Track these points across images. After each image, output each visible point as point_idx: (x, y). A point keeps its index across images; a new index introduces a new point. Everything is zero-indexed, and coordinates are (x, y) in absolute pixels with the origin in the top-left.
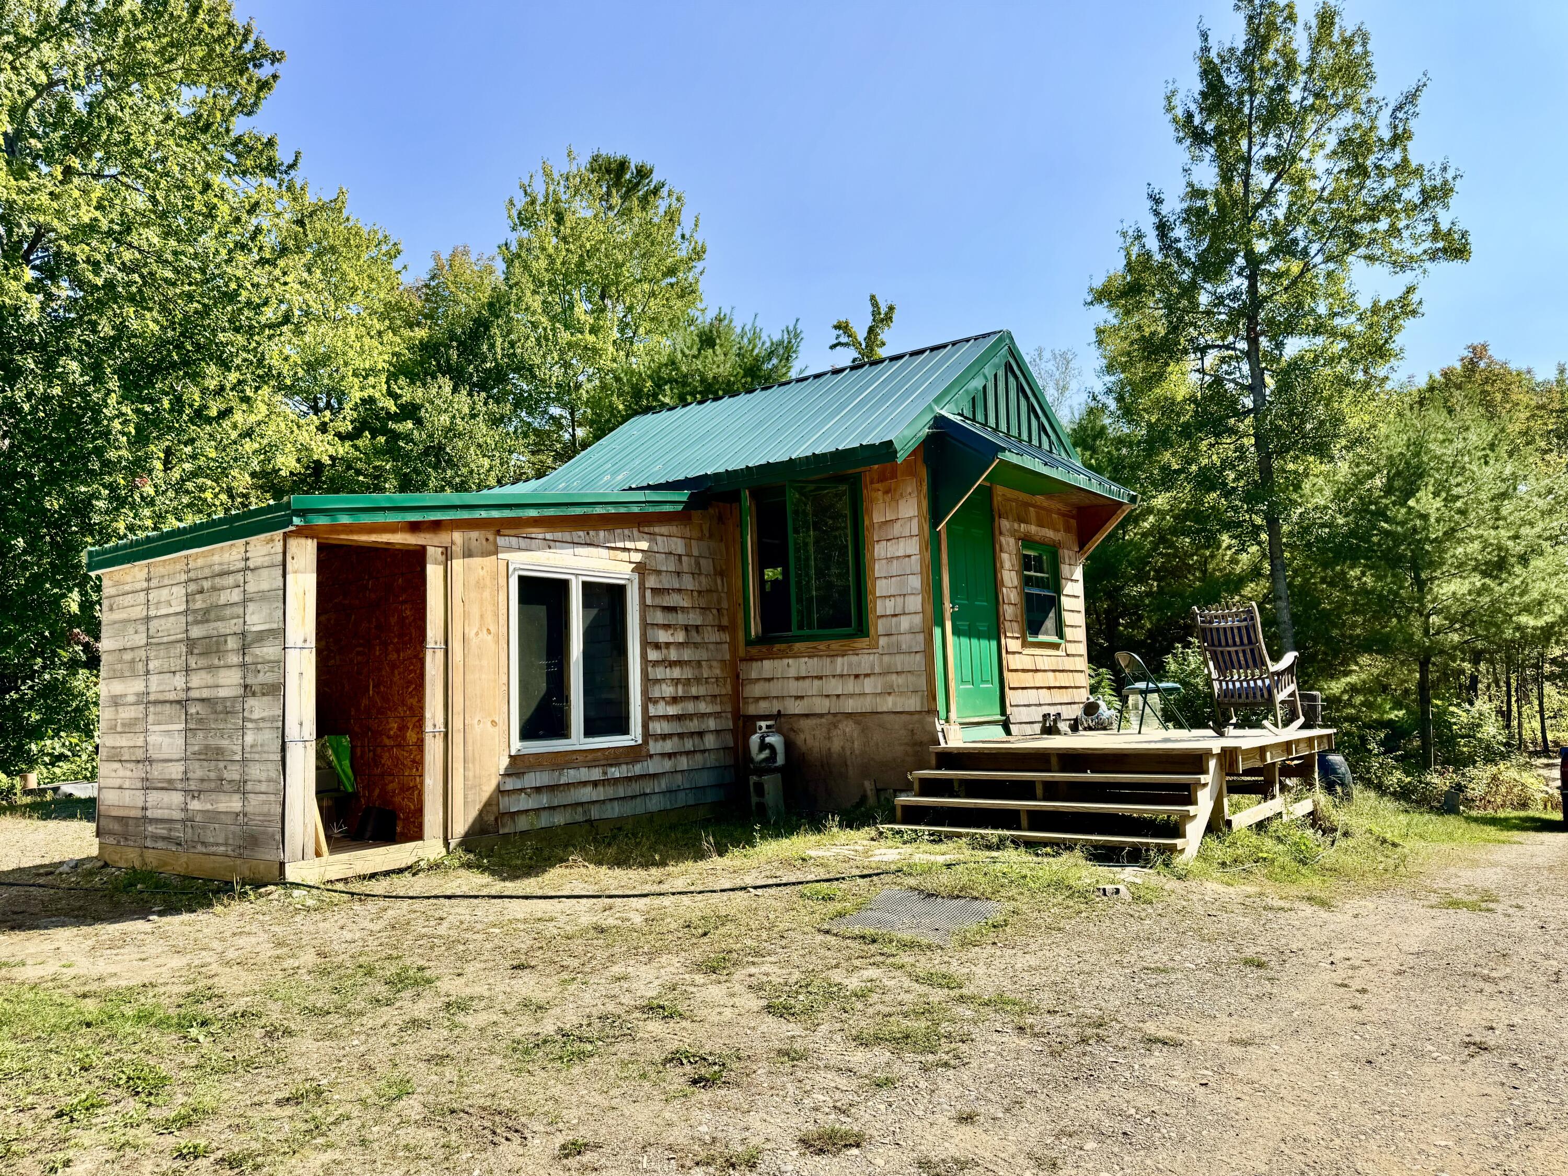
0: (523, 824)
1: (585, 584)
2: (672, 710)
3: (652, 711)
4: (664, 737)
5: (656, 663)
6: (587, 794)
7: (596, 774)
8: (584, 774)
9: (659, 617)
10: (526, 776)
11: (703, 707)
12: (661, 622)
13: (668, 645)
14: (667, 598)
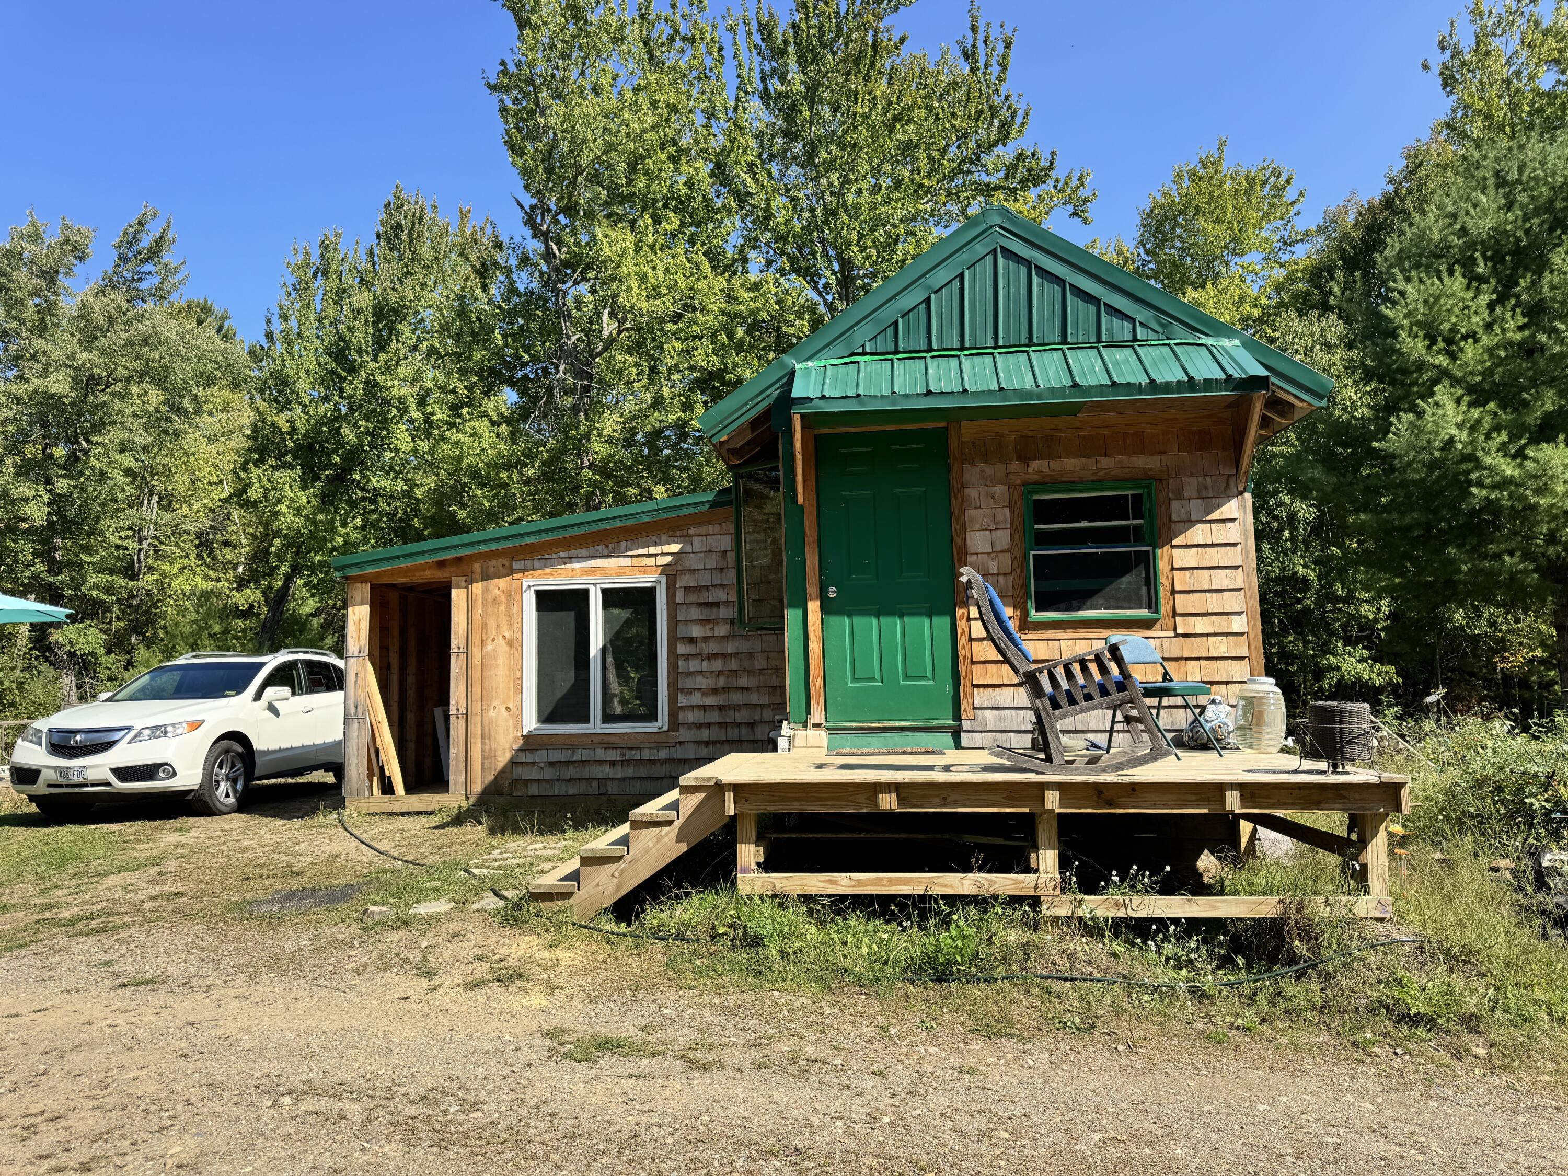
0: (534, 790)
1: (604, 591)
2: (709, 701)
3: (682, 700)
4: (699, 726)
5: (687, 657)
6: (604, 771)
7: (614, 755)
8: (599, 754)
9: (694, 613)
10: (538, 753)
11: (754, 698)
12: (695, 617)
13: (706, 639)
14: (705, 594)
